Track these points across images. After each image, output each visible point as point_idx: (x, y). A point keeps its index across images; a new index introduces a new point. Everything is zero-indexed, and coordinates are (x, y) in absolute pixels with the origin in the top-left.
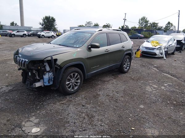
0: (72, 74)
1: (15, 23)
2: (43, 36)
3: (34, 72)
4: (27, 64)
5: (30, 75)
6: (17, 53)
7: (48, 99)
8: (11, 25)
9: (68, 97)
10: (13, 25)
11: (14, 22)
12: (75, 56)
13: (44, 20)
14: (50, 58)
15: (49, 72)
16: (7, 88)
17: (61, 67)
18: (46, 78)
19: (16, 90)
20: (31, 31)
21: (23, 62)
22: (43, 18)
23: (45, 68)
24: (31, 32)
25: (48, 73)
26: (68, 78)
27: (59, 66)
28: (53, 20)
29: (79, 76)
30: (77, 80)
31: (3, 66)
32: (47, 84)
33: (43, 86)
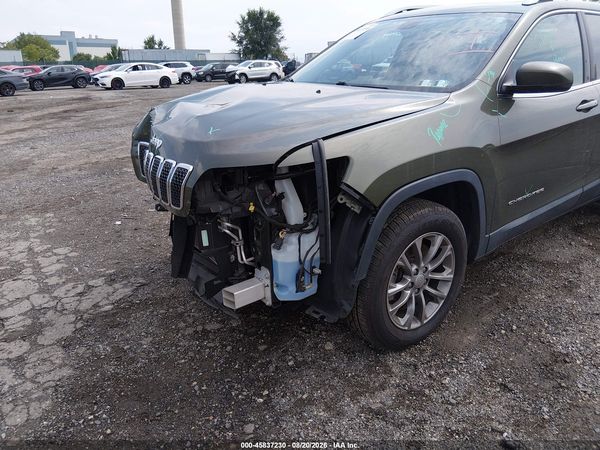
0: (418, 242)
1: (157, 40)
2: (243, 78)
3: (226, 226)
4: (191, 185)
5: (206, 243)
6: (144, 132)
7: (293, 369)
8: (146, 48)
9: (393, 361)
10: (152, 47)
11: (153, 37)
12: (440, 140)
13: (244, 24)
14: (305, 156)
15: (300, 229)
16: (111, 290)
17: (367, 206)
18: (285, 265)
19: (145, 304)
20: (205, 62)
21: (170, 179)
22: (240, 20)
23: (281, 212)
24: (205, 68)
25: (294, 238)
26: (399, 262)
27: (362, 199)
28: (274, 21)
29: (448, 251)
30: (440, 269)
31: (107, 185)
32: (288, 294)
33: (269, 302)
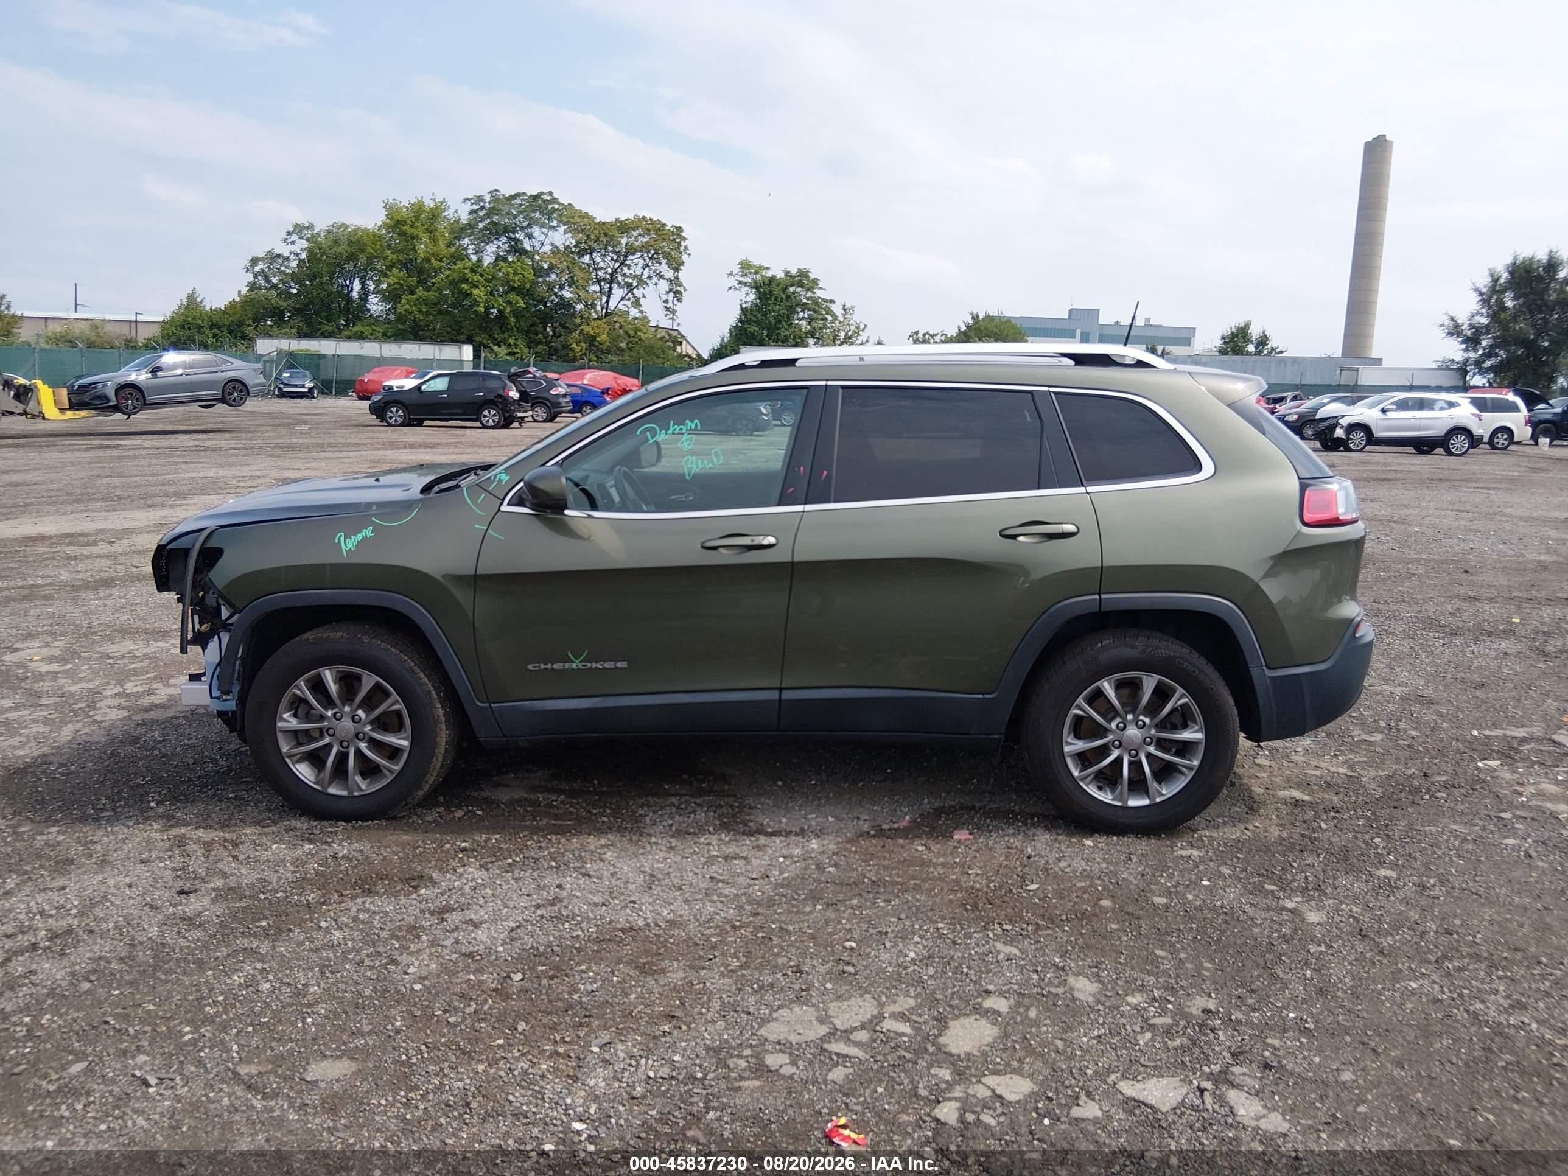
0: (328, 675)
1: (1255, 332)
2: (1358, 437)
8: (1223, 352)
10: (1238, 351)
11: (1247, 326)
12: (348, 550)
13: (1492, 297)
22: (1483, 282)
26: (295, 691)
29: (392, 703)
